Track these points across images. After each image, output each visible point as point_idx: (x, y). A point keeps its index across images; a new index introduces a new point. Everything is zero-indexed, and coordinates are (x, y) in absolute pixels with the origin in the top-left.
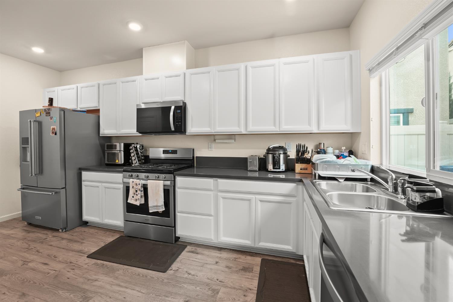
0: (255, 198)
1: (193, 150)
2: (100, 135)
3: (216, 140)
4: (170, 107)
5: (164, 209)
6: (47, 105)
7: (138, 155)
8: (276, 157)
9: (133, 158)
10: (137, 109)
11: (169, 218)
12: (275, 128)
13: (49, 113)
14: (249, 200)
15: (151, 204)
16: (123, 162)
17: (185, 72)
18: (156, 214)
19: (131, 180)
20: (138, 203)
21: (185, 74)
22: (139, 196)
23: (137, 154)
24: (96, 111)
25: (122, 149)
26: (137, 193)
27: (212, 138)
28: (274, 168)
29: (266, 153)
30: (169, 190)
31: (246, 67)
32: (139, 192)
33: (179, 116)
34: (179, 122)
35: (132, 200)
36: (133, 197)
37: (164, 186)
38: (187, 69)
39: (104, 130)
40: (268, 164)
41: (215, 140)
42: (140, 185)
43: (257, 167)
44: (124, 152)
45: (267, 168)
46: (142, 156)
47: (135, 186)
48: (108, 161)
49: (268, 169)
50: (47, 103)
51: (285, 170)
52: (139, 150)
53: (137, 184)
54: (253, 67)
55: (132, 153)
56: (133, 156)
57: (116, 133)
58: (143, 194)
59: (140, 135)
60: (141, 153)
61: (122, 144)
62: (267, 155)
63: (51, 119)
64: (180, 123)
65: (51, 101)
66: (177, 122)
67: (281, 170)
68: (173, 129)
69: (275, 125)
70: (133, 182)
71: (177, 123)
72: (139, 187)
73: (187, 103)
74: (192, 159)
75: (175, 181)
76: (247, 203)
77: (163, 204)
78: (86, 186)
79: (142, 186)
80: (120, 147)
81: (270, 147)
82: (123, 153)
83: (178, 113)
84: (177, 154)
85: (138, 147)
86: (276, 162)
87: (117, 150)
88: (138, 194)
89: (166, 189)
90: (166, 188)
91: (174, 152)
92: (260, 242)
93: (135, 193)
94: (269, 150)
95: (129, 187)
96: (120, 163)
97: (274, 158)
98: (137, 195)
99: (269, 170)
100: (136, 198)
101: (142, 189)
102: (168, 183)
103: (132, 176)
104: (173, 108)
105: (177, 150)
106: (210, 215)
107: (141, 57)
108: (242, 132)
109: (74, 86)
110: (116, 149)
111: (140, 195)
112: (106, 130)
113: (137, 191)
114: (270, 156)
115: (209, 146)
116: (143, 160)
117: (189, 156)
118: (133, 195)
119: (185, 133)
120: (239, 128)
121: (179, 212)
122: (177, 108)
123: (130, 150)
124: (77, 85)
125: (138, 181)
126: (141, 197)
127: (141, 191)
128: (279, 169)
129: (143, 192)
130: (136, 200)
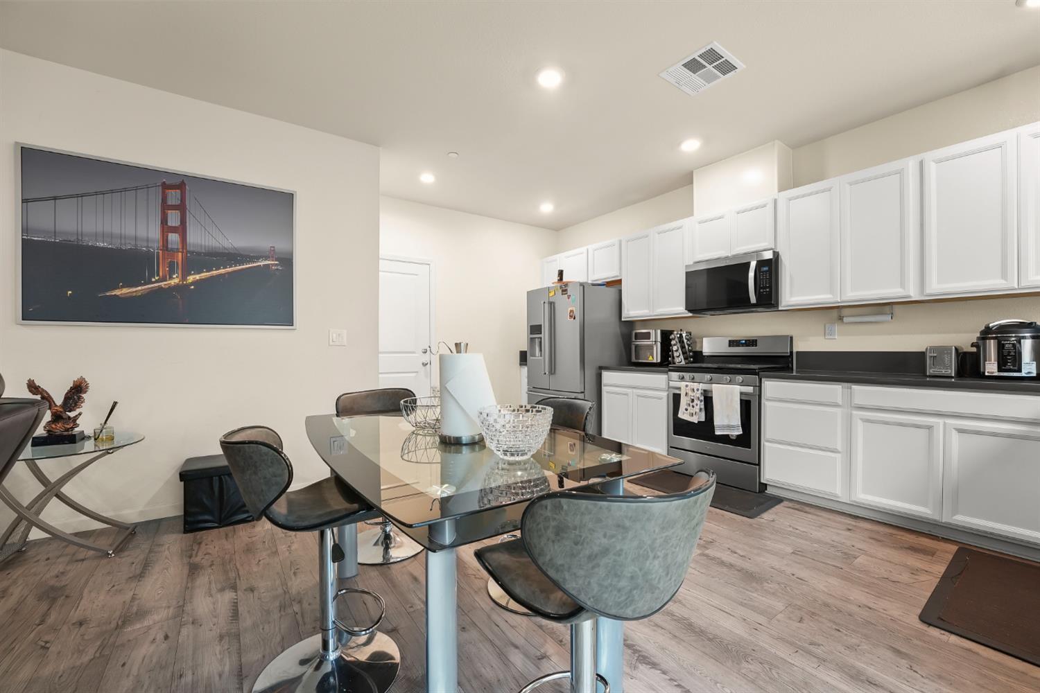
0: (945, 423)
1: (791, 338)
2: (623, 320)
3: (844, 318)
4: (747, 265)
5: (741, 433)
6: (557, 281)
7: (684, 350)
8: (1007, 346)
9: (676, 354)
10: (687, 273)
11: (750, 448)
12: (1006, 282)
13: (566, 290)
14: (929, 428)
15: (717, 421)
16: (659, 361)
17: (776, 197)
18: (725, 439)
19: (684, 384)
20: (695, 420)
21: (775, 201)
22: (697, 409)
23: (683, 347)
24: (617, 283)
25: (659, 339)
26: (694, 404)
27: (835, 313)
28: (1000, 370)
29: (978, 337)
30: (750, 401)
31: (921, 163)
32: (696, 402)
33: (766, 276)
34: (766, 288)
35: (685, 415)
36: (687, 410)
37: (741, 393)
38: (780, 191)
39: (628, 311)
40: (985, 360)
41: (841, 318)
42: (700, 391)
43: (951, 369)
44: (661, 343)
45: (982, 370)
46: (690, 351)
47: (690, 393)
48: (636, 359)
49: (984, 373)
50: (556, 278)
51: (1037, 374)
52: (685, 341)
53: (693, 390)
54: (939, 161)
55: (674, 345)
56: (677, 351)
57: (648, 315)
58: (703, 407)
59: (690, 315)
60: (689, 345)
61: (659, 332)
62: (981, 342)
63: (569, 298)
64: (768, 290)
65: (561, 273)
66: (762, 288)
67: (1023, 374)
68: (753, 299)
69: (1004, 275)
70: (687, 386)
71: (762, 290)
72: (698, 394)
73: (780, 253)
74: (788, 356)
75: (760, 387)
76: (923, 433)
77: (740, 423)
78: (607, 392)
79: (701, 393)
80: (656, 336)
81: (991, 325)
82: (659, 344)
83: (763, 272)
84: (756, 346)
85: (684, 335)
86: (1009, 355)
87: (651, 340)
88: (695, 406)
89: (744, 400)
90: (744, 398)
91: (751, 342)
92: (955, 512)
93: (689, 405)
94: (987, 333)
95: (680, 395)
96: (655, 361)
97: (1000, 347)
98: (693, 407)
99: (986, 374)
100: (692, 411)
101: (702, 398)
102: (750, 389)
103: (683, 378)
104: (753, 264)
105: (756, 340)
106: (834, 451)
107: (691, 182)
108: (910, 297)
109: (583, 249)
110: (649, 339)
111: (698, 407)
112: (631, 311)
113: (693, 401)
114: (992, 346)
115: (827, 332)
116: (691, 357)
117: (782, 350)
118: (686, 407)
119: (777, 306)
120: (904, 288)
121: (768, 441)
122: (761, 263)
123: (671, 340)
124: (587, 247)
125: (695, 385)
126: (701, 409)
127: (701, 401)
128: (1020, 370)
129: (703, 403)
130: (692, 413)
